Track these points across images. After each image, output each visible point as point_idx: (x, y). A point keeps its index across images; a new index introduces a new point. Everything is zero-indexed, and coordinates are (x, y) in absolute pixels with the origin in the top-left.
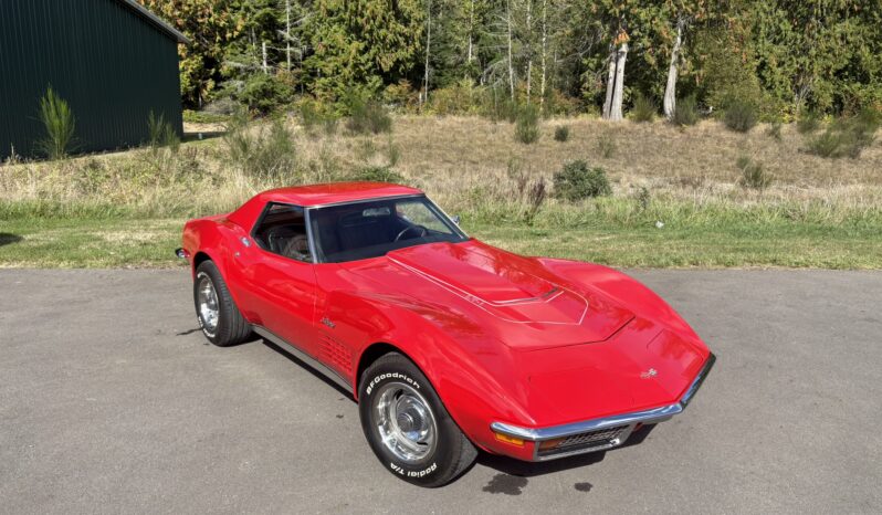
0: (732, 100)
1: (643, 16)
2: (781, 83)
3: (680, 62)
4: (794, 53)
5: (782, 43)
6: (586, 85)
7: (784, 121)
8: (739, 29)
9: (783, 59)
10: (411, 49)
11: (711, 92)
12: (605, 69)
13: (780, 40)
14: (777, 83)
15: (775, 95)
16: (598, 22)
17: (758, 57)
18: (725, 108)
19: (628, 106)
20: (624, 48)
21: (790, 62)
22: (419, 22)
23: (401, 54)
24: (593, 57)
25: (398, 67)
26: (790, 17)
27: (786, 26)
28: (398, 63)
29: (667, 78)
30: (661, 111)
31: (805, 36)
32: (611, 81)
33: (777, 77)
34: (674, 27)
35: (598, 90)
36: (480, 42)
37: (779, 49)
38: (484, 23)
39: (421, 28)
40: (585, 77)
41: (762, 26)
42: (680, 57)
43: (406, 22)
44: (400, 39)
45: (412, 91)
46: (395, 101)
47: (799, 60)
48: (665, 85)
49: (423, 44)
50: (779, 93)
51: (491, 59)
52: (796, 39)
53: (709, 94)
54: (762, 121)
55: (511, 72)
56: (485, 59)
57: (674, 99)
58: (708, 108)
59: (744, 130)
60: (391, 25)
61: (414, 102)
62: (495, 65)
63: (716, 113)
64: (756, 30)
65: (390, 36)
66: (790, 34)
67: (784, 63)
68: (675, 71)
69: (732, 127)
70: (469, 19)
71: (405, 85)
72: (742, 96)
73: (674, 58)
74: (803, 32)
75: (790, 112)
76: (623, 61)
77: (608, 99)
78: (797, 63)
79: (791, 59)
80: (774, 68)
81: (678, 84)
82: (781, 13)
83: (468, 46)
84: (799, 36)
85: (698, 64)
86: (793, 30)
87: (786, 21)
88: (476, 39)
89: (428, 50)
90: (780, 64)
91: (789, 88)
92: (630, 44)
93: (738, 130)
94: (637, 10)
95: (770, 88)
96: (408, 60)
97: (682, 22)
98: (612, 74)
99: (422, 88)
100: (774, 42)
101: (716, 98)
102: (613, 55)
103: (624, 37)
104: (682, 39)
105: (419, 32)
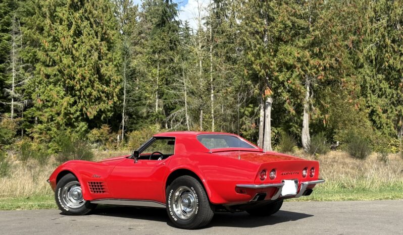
0: (352, 137)
1: (281, 78)
2: (387, 124)
3: (311, 109)
4: (393, 103)
5: (384, 97)
6: (244, 127)
7: (392, 151)
8: (351, 87)
9: (386, 108)
10: (111, 103)
11: (336, 130)
12: (257, 115)
13: (382, 95)
14: (384, 125)
15: (383, 133)
16: (249, 82)
17: (369, 107)
18: (347, 142)
19: (275, 142)
20: (270, 100)
21: (390, 110)
22: (117, 83)
23: (102, 106)
24: (247, 106)
25: (101, 116)
26: (387, 79)
27: (385, 85)
28: (100, 112)
29: (302, 121)
30: (300, 145)
31: (399, 91)
32: (262, 124)
33: (384, 120)
34: (304, 85)
35: (253, 131)
36: (164, 97)
37: (383, 101)
38: (167, 84)
39: (119, 87)
40: (243, 121)
41: (368, 85)
42: (310, 105)
43: (107, 83)
44: (102, 95)
45: (111, 133)
46: (97, 141)
47: (397, 108)
48: (301, 126)
49: (120, 98)
50: (386, 132)
51: (173, 109)
52: (393, 94)
53: (335, 133)
54: (377, 152)
55: (188, 118)
56: (168, 109)
57: (309, 135)
58: (335, 143)
59: (362, 157)
60: (96, 85)
61: (112, 141)
62: (175, 113)
63: (342, 146)
64: (363, 87)
65: (95, 93)
66: (388, 91)
67: (387, 110)
68: (308, 115)
69: (353, 155)
70: (155, 81)
71: (105, 128)
72: (360, 133)
73: (306, 106)
74: (397, 89)
75: (396, 146)
76: (269, 109)
77: (261, 136)
78: (396, 110)
79: (391, 108)
80: (381, 114)
81: (311, 126)
82: (380, 76)
83: (155, 101)
84: (394, 92)
85: (324, 111)
86: (390, 88)
87: (384, 82)
88: (161, 95)
89: (124, 104)
90: (385, 111)
91: (392, 128)
92: (274, 97)
93: (358, 157)
94: (276, 74)
95: (379, 128)
96: (108, 111)
97: (308, 82)
98: (262, 119)
99: (120, 131)
100: (379, 96)
101: (341, 135)
102: (262, 106)
103: (269, 92)
104: (310, 93)
105: (117, 90)
